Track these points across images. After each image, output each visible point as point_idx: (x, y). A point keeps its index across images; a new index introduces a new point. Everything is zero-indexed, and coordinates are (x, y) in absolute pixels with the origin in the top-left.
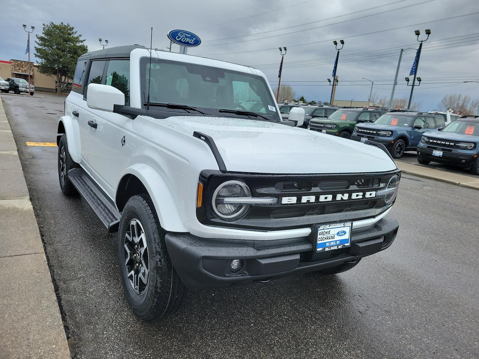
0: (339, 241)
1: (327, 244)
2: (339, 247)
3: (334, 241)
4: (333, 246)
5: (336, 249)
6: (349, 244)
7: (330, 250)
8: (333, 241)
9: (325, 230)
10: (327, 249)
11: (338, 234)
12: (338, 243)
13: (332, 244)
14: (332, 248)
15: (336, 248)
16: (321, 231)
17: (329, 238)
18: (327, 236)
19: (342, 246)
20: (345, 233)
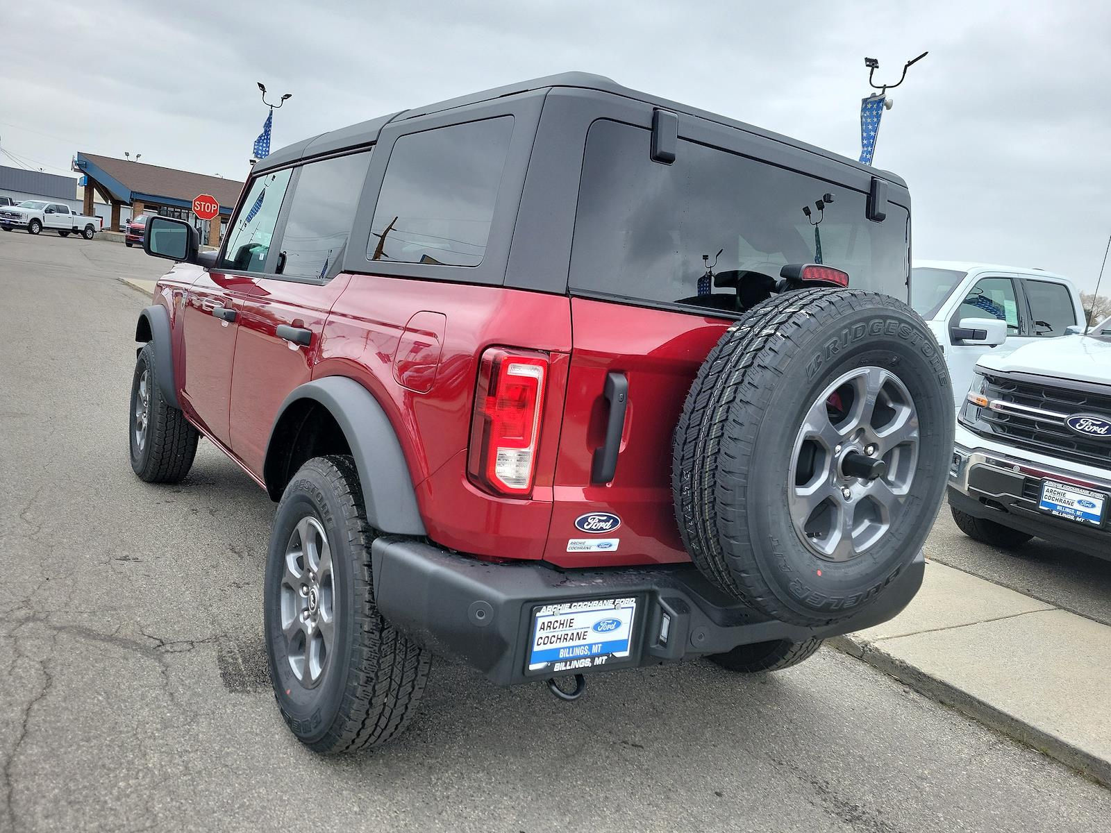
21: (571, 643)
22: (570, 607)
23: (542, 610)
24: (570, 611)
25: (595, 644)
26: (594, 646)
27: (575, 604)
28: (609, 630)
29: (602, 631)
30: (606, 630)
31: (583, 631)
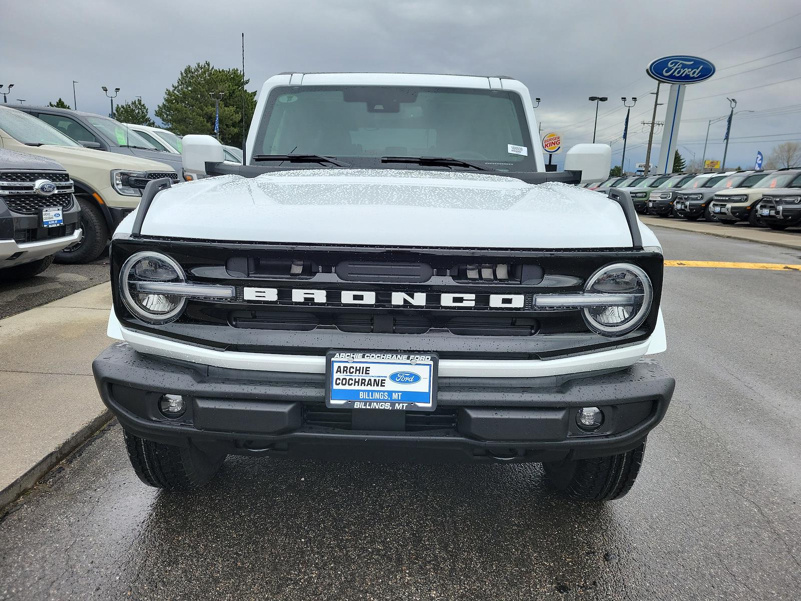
0: (400, 394)
1: (361, 395)
2: (398, 407)
3: (384, 392)
4: (378, 401)
5: (386, 408)
6: (430, 405)
7: (368, 407)
8: (380, 391)
9: (355, 365)
10: (357, 405)
11: (394, 377)
12: (395, 396)
13: (377, 396)
14: (375, 406)
15: (387, 406)
16: (342, 365)
17: (366, 383)
18: (361, 378)
19: (405, 405)
20: (417, 378)
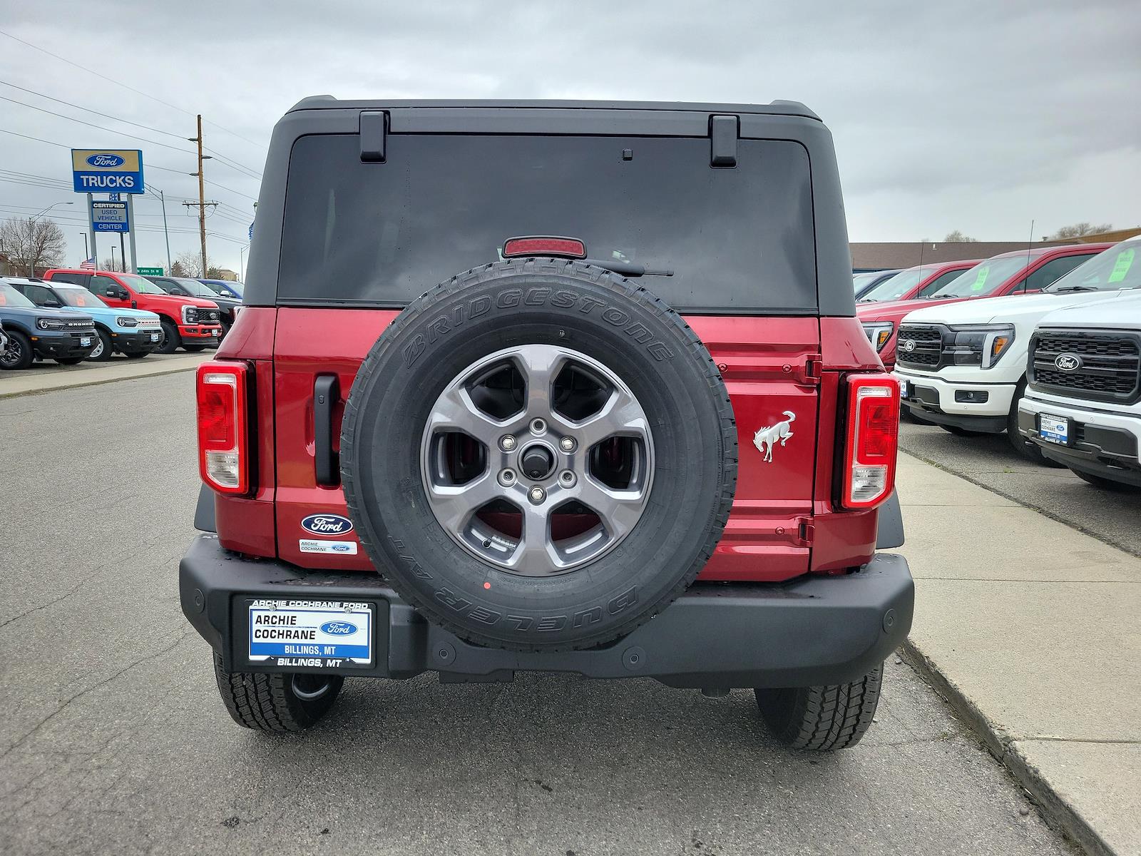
21: (296, 641)
22: (288, 605)
23: (254, 604)
24: (288, 608)
25: (328, 645)
26: (326, 648)
27: (294, 602)
28: (342, 633)
29: (333, 633)
30: (338, 633)
31: (309, 630)
